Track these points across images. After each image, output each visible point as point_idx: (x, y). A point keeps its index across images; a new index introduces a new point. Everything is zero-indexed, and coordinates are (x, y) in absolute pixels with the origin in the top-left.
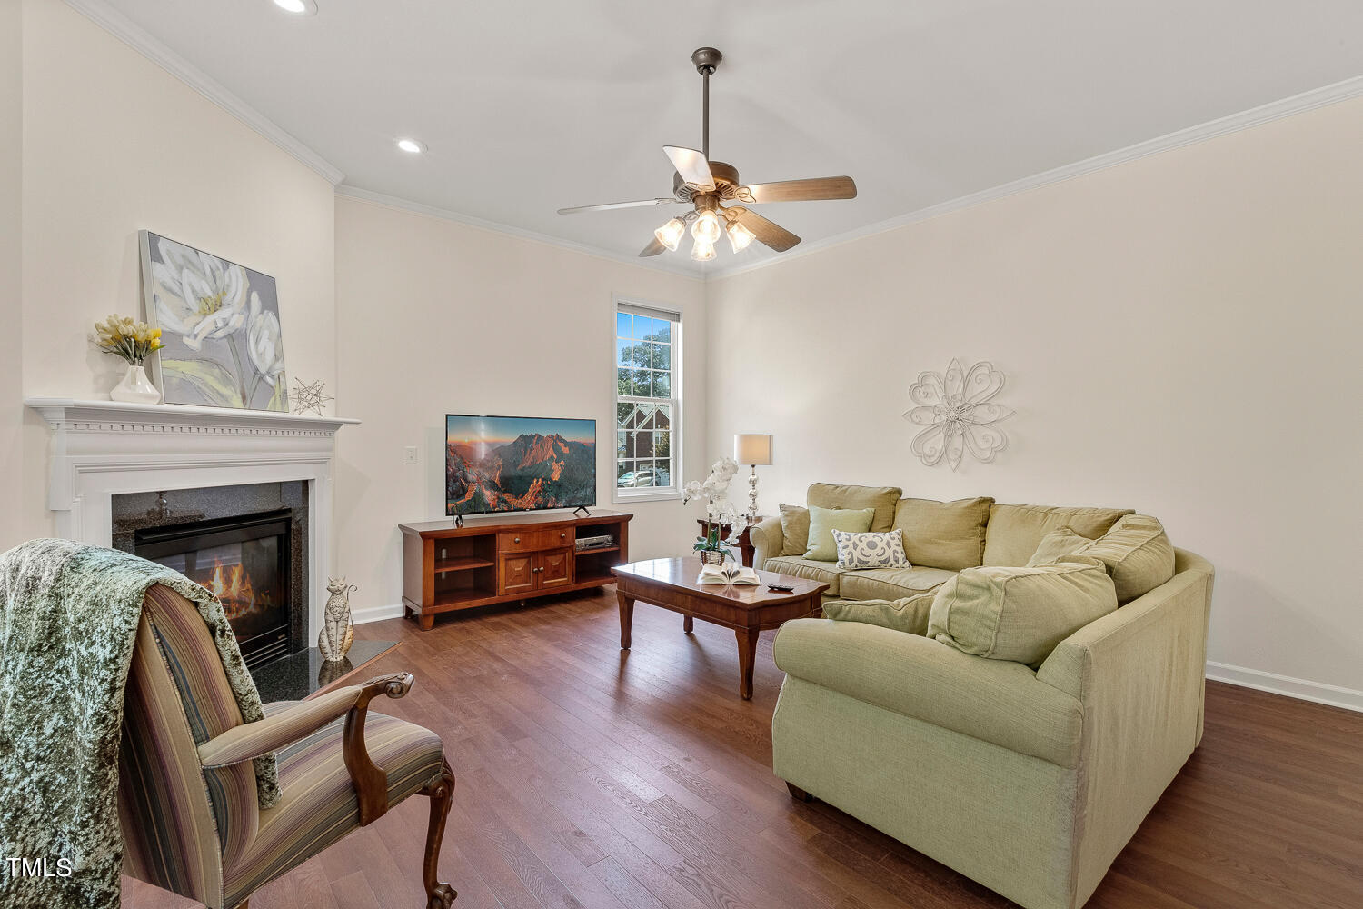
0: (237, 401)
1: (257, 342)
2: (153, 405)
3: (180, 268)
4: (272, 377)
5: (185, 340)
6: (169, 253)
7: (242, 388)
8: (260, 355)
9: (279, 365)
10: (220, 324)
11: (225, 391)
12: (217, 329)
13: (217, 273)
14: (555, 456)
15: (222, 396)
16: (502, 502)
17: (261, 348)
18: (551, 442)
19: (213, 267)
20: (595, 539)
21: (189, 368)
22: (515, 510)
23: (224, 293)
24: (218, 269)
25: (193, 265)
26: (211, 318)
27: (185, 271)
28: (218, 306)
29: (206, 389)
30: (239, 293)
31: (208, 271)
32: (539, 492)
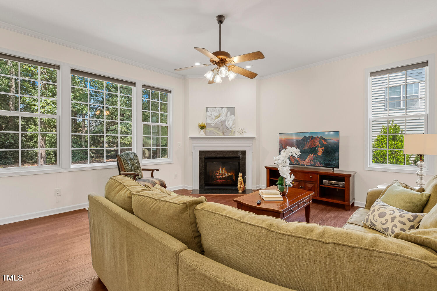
0: (221, 134)
1: (228, 122)
2: (204, 136)
3: (212, 112)
4: (231, 129)
5: (211, 124)
6: (210, 110)
7: (223, 132)
8: (228, 124)
9: (234, 126)
10: (219, 120)
11: (219, 133)
12: (219, 121)
13: (220, 111)
14: (320, 145)
15: (218, 134)
16: (296, 161)
17: (229, 123)
18: (318, 140)
19: (219, 109)
20: (334, 182)
21: (212, 129)
22: (301, 165)
23: (221, 114)
24: (220, 109)
25: (215, 110)
26: (217, 119)
27: (213, 112)
28: (219, 116)
29: (215, 133)
30: (225, 113)
31: (218, 111)
32: (312, 159)
